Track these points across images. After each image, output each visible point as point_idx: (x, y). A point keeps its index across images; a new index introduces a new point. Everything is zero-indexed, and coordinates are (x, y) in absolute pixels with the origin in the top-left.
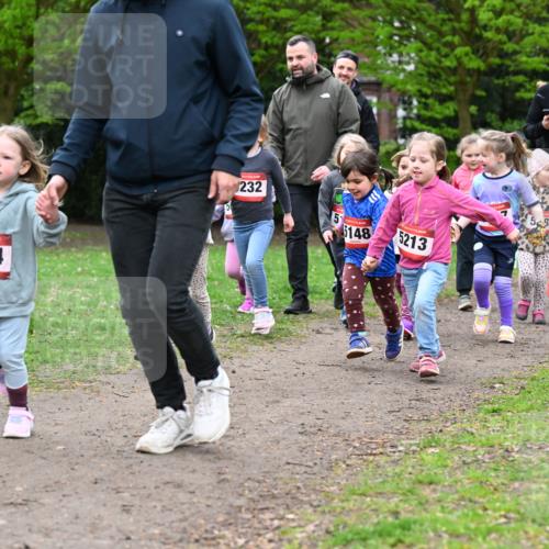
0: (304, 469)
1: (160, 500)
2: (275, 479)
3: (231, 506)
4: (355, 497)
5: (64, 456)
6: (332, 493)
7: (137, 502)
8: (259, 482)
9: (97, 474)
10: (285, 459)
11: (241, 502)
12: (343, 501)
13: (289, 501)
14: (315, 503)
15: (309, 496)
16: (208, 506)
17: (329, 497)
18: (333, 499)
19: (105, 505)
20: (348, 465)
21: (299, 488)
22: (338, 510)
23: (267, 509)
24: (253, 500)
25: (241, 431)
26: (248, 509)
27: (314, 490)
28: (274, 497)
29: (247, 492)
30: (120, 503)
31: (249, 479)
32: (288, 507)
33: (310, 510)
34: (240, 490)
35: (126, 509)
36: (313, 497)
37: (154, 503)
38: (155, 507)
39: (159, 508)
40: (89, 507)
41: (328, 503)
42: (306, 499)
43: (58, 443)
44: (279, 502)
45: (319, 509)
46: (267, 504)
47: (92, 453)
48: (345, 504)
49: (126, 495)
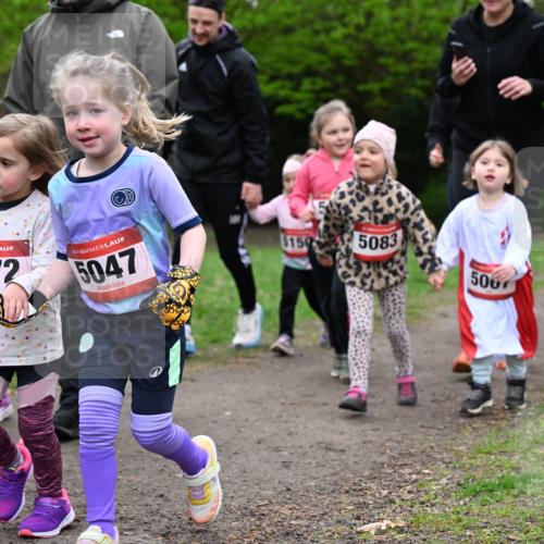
0: (436, 432)
1: (315, 458)
2: (412, 440)
3: (375, 463)
4: (481, 455)
5: (233, 420)
6: (461, 452)
7: (295, 459)
8: (398, 442)
9: (261, 436)
10: (420, 423)
11: (384, 459)
12: (471, 458)
13: (425, 458)
14: (447, 460)
15: (441, 454)
16: (355, 462)
17: (459, 455)
18: (462, 457)
19: (267, 462)
20: (474, 428)
21: (432, 448)
22: (467, 466)
23: (406, 465)
24: (393, 458)
25: (381, 400)
26: (389, 465)
27: (446, 449)
28: (411, 455)
29: (388, 451)
30: (281, 460)
31: (390, 440)
32: (423, 464)
33: (443, 466)
34: (382, 449)
35: (286, 465)
36: (445, 455)
37: (309, 460)
38: (310, 463)
39: (314, 464)
40: (255, 463)
41: (458, 461)
42: (439, 457)
43: (225, 409)
44: (416, 459)
45: (451, 465)
46: (406, 461)
47: (255, 418)
48: (474, 461)
49: (285, 453)
